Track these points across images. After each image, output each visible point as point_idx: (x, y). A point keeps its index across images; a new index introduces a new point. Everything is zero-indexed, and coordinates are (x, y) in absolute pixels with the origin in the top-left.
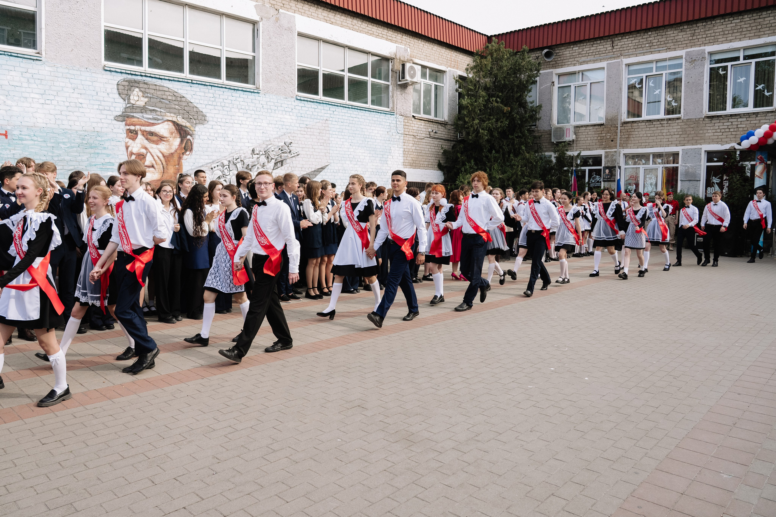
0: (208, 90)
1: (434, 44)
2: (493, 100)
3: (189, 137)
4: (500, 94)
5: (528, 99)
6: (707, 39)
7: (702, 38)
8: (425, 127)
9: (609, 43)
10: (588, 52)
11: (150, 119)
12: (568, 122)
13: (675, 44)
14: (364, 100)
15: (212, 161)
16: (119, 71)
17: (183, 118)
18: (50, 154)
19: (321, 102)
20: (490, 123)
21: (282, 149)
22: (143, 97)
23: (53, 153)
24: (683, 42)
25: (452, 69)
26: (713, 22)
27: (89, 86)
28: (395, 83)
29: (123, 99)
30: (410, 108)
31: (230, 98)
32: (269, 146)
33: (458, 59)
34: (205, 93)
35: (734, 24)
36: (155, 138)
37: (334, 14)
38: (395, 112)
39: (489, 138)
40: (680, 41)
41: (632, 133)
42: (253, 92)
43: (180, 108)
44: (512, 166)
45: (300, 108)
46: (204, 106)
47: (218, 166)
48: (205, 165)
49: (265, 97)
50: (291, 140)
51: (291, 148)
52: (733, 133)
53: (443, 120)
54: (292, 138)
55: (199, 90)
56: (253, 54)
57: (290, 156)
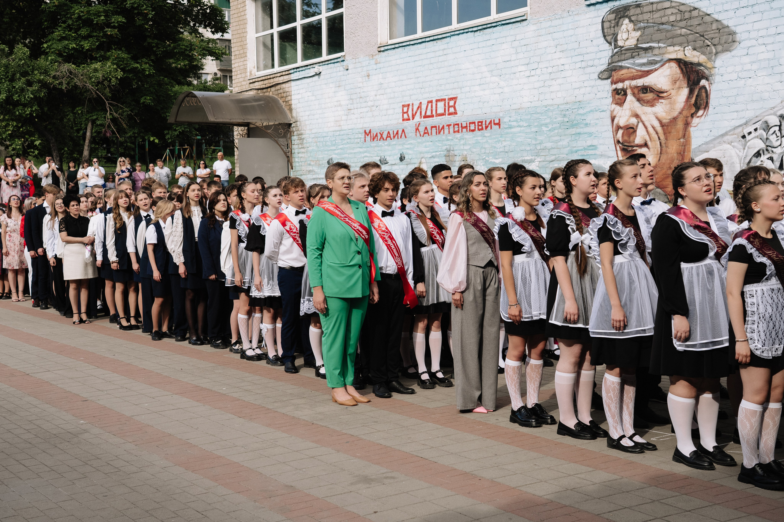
3: (703, 82)
11: (644, 64)
17: (694, 49)
18: (534, 142)
22: (635, 30)
27: (571, 36)
29: (608, 43)
36: (650, 96)
47: (756, 130)
48: (730, 131)
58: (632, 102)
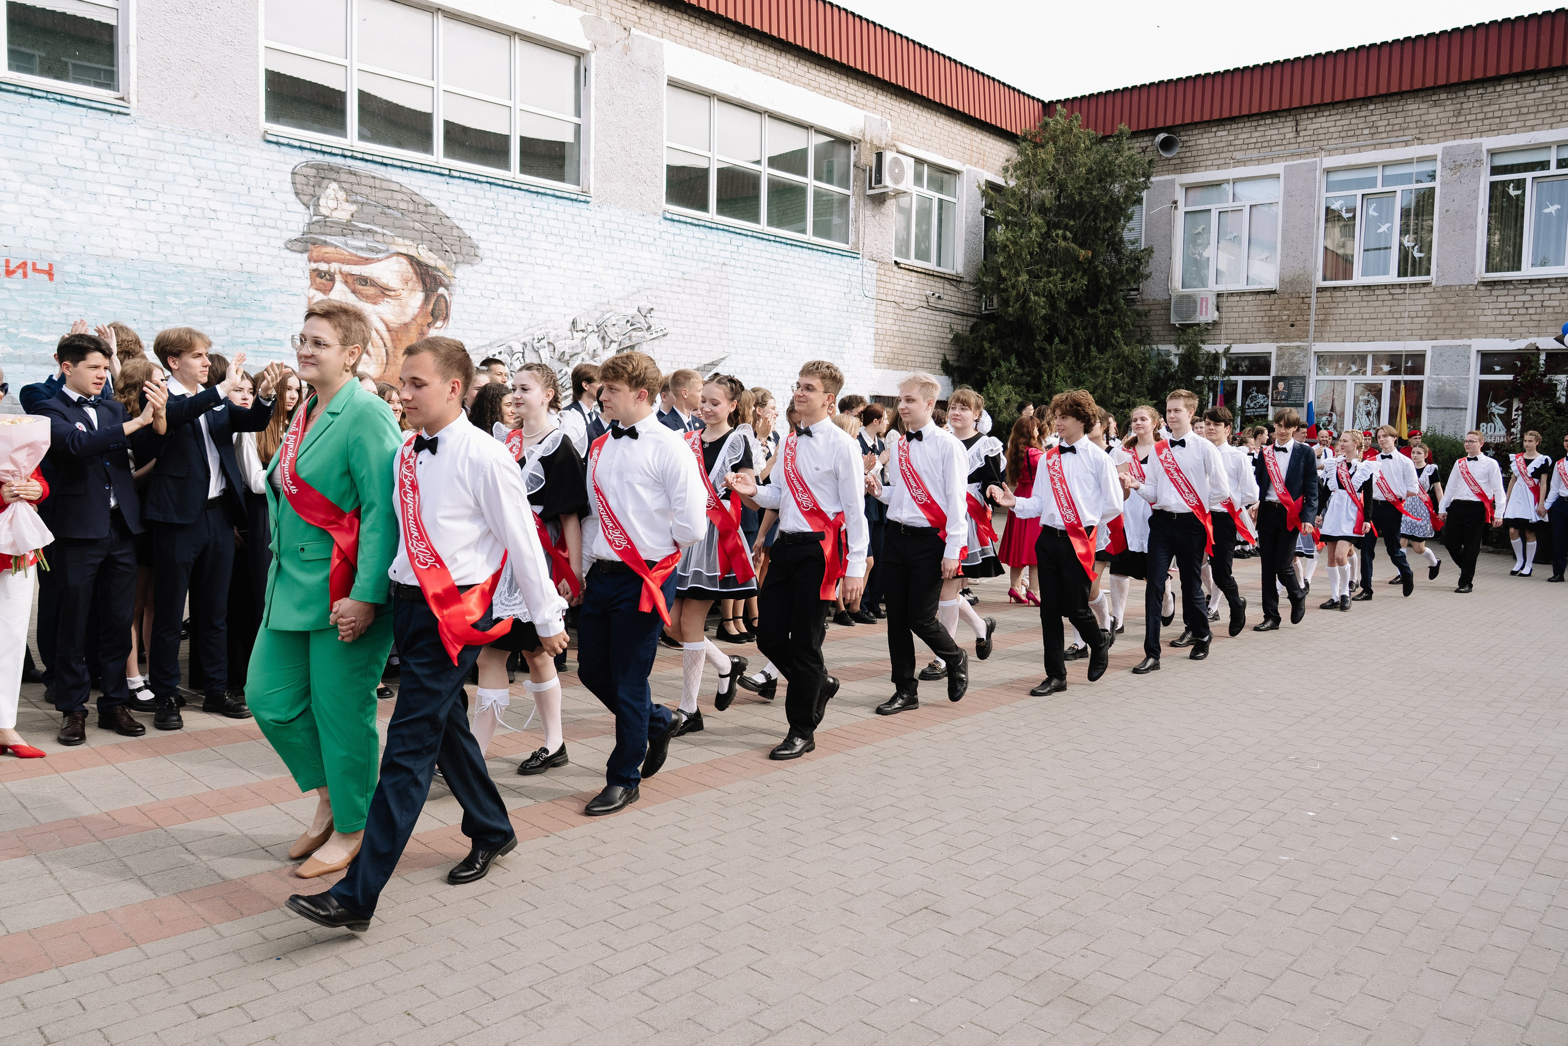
0: (482, 192)
1: (938, 114)
2: (1057, 235)
3: (441, 290)
4: (1072, 223)
5: (1127, 235)
6: (1486, 122)
7: (1476, 120)
8: (918, 286)
9: (1289, 124)
10: (1246, 141)
11: (362, 249)
12: (1203, 283)
13: (1422, 130)
14: (799, 225)
15: (487, 342)
16: (297, 144)
17: (430, 250)
18: (147, 317)
19: (714, 226)
20: (1050, 282)
21: (634, 321)
22: (347, 201)
23: (153, 314)
24: (1438, 128)
25: (973, 168)
26: (1499, 89)
27: (232, 173)
28: (861, 192)
29: (304, 204)
30: (889, 245)
31: (528, 210)
32: (607, 316)
33: (986, 148)
34: (476, 197)
35: (1540, 95)
36: (370, 291)
37: (741, 44)
38: (861, 253)
39: (1049, 312)
40: (1432, 125)
41: (1334, 311)
42: (576, 200)
43: (424, 229)
44: (1093, 371)
45: (671, 237)
46: (474, 226)
49: (601, 212)
50: (652, 303)
51: (651, 321)
52: (1533, 317)
53: (954, 272)
54: (654, 300)
55: (464, 192)
56: (576, 120)
57: (649, 337)
58: (344, 292)
